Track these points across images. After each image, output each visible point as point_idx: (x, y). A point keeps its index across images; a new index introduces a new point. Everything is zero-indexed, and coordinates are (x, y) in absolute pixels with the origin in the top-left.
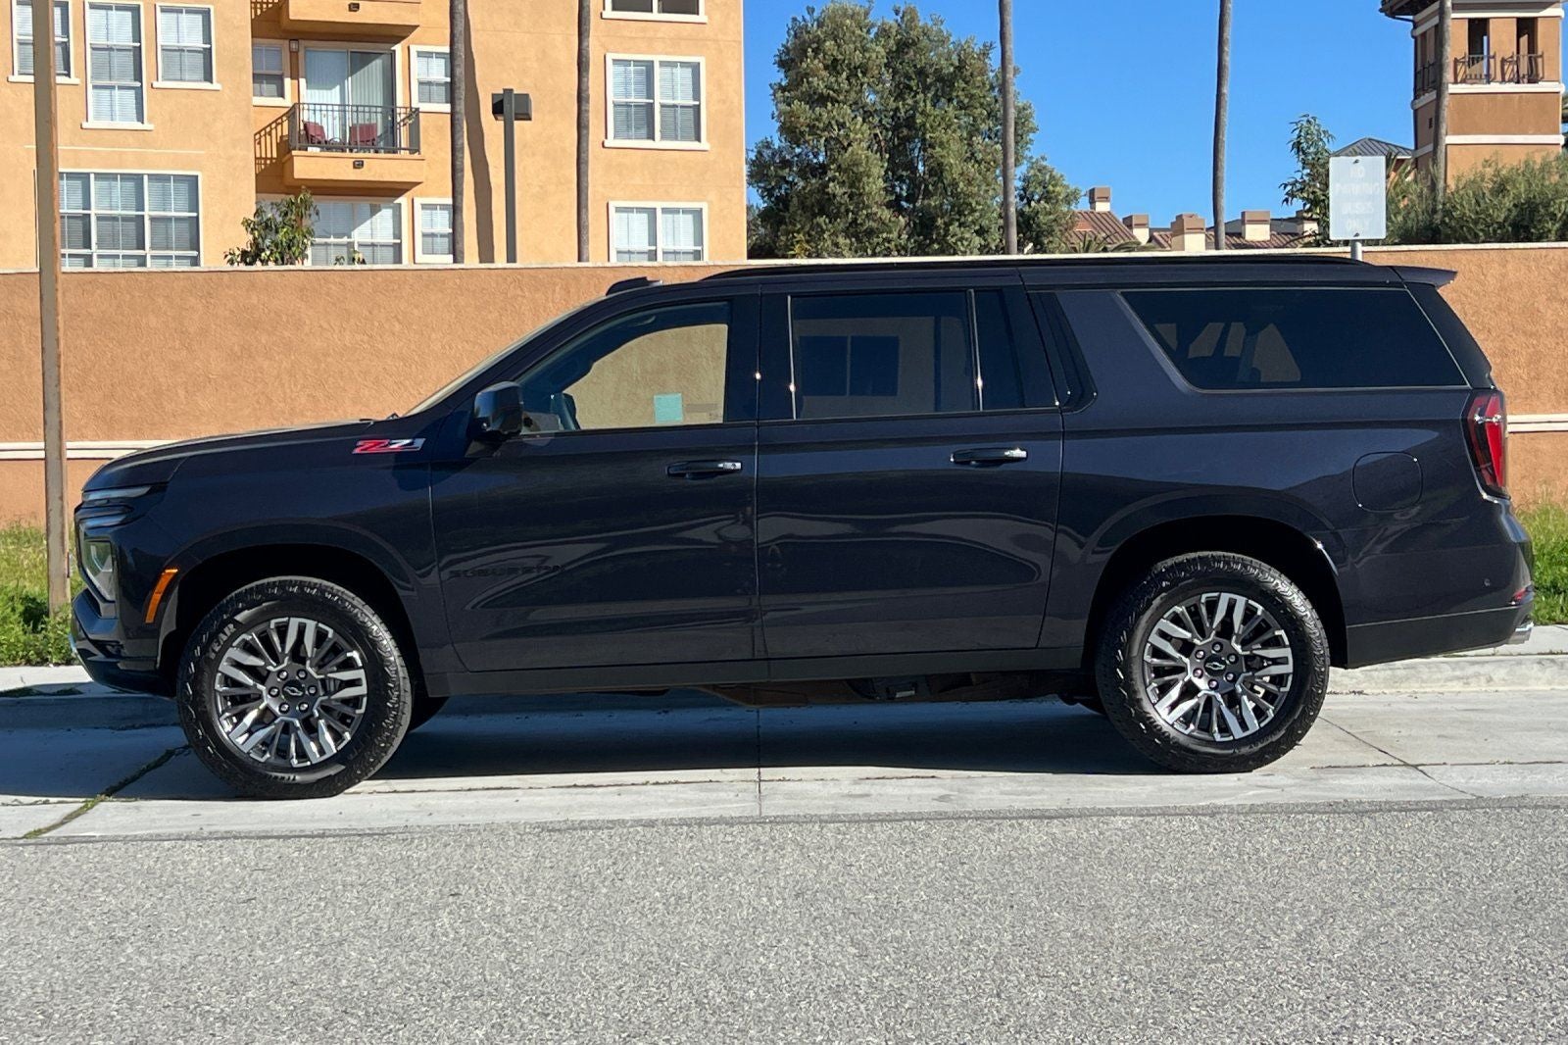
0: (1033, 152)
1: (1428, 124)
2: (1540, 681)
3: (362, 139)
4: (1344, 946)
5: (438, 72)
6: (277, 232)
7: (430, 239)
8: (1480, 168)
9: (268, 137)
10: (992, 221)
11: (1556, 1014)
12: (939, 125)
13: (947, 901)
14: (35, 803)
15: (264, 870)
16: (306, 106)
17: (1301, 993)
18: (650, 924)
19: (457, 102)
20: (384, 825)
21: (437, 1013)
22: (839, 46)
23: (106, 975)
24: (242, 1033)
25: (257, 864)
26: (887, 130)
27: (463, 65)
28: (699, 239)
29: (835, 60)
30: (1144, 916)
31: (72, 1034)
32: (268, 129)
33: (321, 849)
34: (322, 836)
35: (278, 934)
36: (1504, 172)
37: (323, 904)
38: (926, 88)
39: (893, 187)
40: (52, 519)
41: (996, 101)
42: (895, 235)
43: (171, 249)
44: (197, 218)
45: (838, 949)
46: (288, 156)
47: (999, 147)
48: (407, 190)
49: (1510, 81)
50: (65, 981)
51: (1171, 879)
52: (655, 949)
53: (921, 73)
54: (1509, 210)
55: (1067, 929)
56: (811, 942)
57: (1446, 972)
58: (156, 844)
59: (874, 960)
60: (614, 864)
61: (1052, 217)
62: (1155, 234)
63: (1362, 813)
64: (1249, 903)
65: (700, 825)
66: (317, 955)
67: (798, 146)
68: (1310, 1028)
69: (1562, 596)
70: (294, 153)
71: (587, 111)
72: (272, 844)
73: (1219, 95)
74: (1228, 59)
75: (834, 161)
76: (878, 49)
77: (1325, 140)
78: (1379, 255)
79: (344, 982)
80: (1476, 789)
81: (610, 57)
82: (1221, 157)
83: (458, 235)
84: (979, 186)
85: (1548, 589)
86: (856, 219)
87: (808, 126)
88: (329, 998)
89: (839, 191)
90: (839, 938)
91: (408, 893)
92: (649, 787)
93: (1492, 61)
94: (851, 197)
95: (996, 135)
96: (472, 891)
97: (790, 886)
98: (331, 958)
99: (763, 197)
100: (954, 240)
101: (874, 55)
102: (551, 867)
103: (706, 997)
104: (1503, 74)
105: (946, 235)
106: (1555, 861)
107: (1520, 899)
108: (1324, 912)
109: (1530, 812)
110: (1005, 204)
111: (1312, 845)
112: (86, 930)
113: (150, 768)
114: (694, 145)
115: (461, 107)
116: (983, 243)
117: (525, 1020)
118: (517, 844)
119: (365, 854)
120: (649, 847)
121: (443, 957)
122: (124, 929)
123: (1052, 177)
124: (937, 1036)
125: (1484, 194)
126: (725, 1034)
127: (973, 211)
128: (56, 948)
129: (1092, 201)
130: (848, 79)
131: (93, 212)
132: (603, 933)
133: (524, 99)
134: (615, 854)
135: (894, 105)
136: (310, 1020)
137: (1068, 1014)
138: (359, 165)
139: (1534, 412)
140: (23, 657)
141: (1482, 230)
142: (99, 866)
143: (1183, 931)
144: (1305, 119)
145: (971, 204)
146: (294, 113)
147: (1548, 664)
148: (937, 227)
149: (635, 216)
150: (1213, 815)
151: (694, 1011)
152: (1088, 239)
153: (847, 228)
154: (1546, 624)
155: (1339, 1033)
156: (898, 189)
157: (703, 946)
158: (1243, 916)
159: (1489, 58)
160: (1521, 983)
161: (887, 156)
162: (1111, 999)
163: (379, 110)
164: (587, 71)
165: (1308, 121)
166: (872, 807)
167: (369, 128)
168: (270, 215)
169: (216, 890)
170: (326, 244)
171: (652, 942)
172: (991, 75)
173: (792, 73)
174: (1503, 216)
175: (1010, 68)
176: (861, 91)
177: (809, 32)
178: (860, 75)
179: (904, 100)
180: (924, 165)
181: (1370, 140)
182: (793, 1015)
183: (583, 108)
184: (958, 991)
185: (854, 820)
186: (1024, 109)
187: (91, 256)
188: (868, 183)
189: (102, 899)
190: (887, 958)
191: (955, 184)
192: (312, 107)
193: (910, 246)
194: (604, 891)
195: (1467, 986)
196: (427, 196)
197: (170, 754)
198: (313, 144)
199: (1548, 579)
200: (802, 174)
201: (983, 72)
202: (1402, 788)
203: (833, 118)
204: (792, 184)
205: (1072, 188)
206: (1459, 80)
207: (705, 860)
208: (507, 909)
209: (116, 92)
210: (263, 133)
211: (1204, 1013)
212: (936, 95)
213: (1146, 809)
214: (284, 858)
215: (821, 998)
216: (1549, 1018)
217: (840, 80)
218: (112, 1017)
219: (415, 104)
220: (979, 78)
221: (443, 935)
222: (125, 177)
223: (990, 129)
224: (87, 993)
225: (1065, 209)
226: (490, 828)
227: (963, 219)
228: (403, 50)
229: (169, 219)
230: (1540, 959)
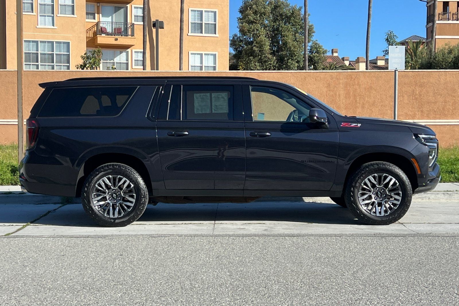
0: (314, 39)
1: (430, 32)
2: (443, 199)
3: (118, 32)
4: (366, 276)
5: (140, 13)
6: (91, 60)
7: (137, 62)
8: (444, 46)
9: (90, 31)
10: (301, 58)
11: (419, 296)
12: (286, 30)
13: (258, 260)
14: (9, 226)
15: (69, 247)
16: (101, 22)
17: (350, 289)
18: (174, 265)
19: (145, 22)
20: (106, 234)
21: (109, 289)
22: (257, 7)
23: (20, 276)
24: (54, 293)
25: (68, 245)
26: (271, 31)
27: (147, 11)
28: (215, 63)
29: (256, 11)
30: (312, 266)
31: (7, 292)
32: (90, 29)
33: (87, 241)
34: (88, 237)
35: (70, 265)
36: (451, 47)
37: (84, 257)
38: (283, 19)
39: (273, 48)
40: (20, 144)
41: (303, 24)
42: (272, 63)
43: (62, 63)
44: (69, 54)
45: (224, 273)
46: (96, 37)
47: (303, 37)
48: (130, 47)
49: (455, 20)
50: (8, 277)
51: (323, 255)
52: (173, 272)
53: (281, 15)
54: (452, 58)
55: (290, 269)
56: (217, 271)
57: (392, 284)
58: (41, 238)
59: (233, 277)
60: (168, 247)
61: (319, 58)
62: (351, 63)
63: (382, 237)
64: (343, 263)
65: (195, 236)
66: (79, 271)
67: (245, 36)
68: (349, 298)
69: (453, 175)
70: (98, 36)
71: (183, 25)
72: (73, 239)
73: (368, 23)
74: (371, 12)
75: (255, 40)
76: (269, 8)
77: (395, 38)
78: (409, 72)
79: (85, 279)
80: (418, 231)
81: (190, 9)
82: (368, 41)
83: (144, 60)
84: (297, 48)
85: (449, 172)
86: (261, 58)
87: (248, 30)
88: (80, 284)
89: (256, 49)
90: (225, 270)
91: (109, 254)
92: (183, 225)
93: (450, 14)
94: (260, 51)
95: (303, 34)
96: (127, 254)
97: (216, 255)
98: (83, 272)
99: (234, 51)
100: (290, 64)
101: (267, 10)
102: (150, 248)
103: (184, 286)
104: (453, 18)
105: (287, 63)
106: (433, 252)
107: (420, 263)
108: (363, 265)
109: (431, 238)
110: (305, 54)
111: (366, 246)
112: (17, 263)
113: (43, 216)
114: (214, 35)
115: (146, 23)
116: (298, 65)
117: (133, 291)
118: (142, 241)
119: (99, 243)
120: (179, 243)
121: (114, 273)
122: (27, 263)
123: (319, 46)
124: (245, 299)
125: (445, 53)
126: (187, 297)
127: (296, 56)
128: (8, 268)
129: (332, 53)
130: (260, 16)
131: (39, 52)
132: (160, 267)
133: (162, 23)
134: (169, 244)
135: (273, 24)
136: (73, 290)
137: (283, 293)
138: (116, 40)
139: (454, 119)
140: (10, 183)
141: (444, 64)
142: (24, 245)
143: (322, 270)
144: (390, 32)
145: (295, 54)
146: (98, 24)
147: (446, 194)
148: (285, 60)
149: (196, 56)
150: (340, 237)
151: (180, 290)
152: (331, 64)
153: (259, 60)
154: (448, 182)
155: (357, 300)
156: (274, 49)
157: (187, 272)
158: (340, 266)
159: (449, 13)
160: (412, 287)
161: (271, 39)
162: (296, 289)
163: (123, 24)
164: (183, 13)
165: (390, 33)
166: (245, 232)
167: (119, 29)
168: (89, 55)
169: (55, 252)
170: (107, 62)
171: (173, 270)
172: (302, 16)
173: (244, 14)
174: (450, 60)
175: (307, 14)
176: (263, 20)
177: (248, 3)
178: (263, 15)
179: (276, 23)
180: (281, 42)
181: (415, 36)
182: (207, 292)
183: (182, 24)
184: (254, 286)
185: (238, 236)
186: (311, 26)
187: (38, 65)
188: (265, 47)
189: (23, 254)
190: (237, 276)
191: (290, 48)
192: (103, 22)
193: (277, 66)
194: (163, 255)
195: (397, 288)
196: (136, 49)
197: (49, 212)
198: (103, 33)
199: (450, 169)
200: (246, 44)
201: (299, 15)
202: (397, 230)
203: (255, 28)
204: (243, 47)
205: (325, 49)
206: (440, 19)
207: (194, 247)
208: (135, 259)
209: (46, 17)
210: (89, 30)
211: (321, 294)
212: (285, 22)
213: (322, 234)
214: (76, 244)
215: (216, 287)
216: (416, 297)
217: (257, 17)
218: (19, 288)
219: (133, 22)
220: (298, 17)
221: (116, 267)
222: (48, 42)
223: (301, 32)
224: (14, 281)
225: (322, 55)
226: (135, 236)
227: (292, 58)
228: (130, 6)
229: (61, 54)
230: (419, 281)
